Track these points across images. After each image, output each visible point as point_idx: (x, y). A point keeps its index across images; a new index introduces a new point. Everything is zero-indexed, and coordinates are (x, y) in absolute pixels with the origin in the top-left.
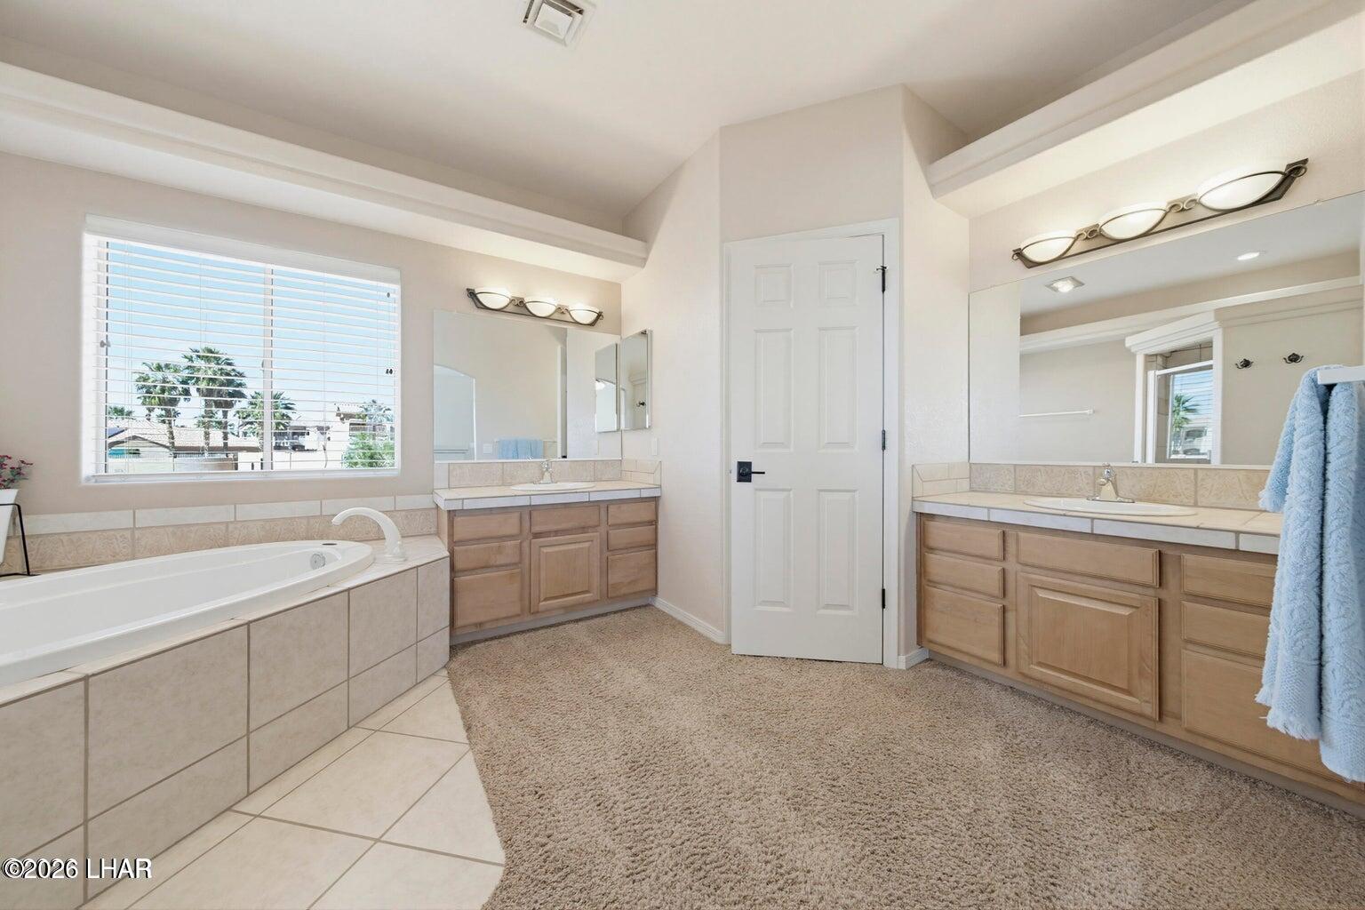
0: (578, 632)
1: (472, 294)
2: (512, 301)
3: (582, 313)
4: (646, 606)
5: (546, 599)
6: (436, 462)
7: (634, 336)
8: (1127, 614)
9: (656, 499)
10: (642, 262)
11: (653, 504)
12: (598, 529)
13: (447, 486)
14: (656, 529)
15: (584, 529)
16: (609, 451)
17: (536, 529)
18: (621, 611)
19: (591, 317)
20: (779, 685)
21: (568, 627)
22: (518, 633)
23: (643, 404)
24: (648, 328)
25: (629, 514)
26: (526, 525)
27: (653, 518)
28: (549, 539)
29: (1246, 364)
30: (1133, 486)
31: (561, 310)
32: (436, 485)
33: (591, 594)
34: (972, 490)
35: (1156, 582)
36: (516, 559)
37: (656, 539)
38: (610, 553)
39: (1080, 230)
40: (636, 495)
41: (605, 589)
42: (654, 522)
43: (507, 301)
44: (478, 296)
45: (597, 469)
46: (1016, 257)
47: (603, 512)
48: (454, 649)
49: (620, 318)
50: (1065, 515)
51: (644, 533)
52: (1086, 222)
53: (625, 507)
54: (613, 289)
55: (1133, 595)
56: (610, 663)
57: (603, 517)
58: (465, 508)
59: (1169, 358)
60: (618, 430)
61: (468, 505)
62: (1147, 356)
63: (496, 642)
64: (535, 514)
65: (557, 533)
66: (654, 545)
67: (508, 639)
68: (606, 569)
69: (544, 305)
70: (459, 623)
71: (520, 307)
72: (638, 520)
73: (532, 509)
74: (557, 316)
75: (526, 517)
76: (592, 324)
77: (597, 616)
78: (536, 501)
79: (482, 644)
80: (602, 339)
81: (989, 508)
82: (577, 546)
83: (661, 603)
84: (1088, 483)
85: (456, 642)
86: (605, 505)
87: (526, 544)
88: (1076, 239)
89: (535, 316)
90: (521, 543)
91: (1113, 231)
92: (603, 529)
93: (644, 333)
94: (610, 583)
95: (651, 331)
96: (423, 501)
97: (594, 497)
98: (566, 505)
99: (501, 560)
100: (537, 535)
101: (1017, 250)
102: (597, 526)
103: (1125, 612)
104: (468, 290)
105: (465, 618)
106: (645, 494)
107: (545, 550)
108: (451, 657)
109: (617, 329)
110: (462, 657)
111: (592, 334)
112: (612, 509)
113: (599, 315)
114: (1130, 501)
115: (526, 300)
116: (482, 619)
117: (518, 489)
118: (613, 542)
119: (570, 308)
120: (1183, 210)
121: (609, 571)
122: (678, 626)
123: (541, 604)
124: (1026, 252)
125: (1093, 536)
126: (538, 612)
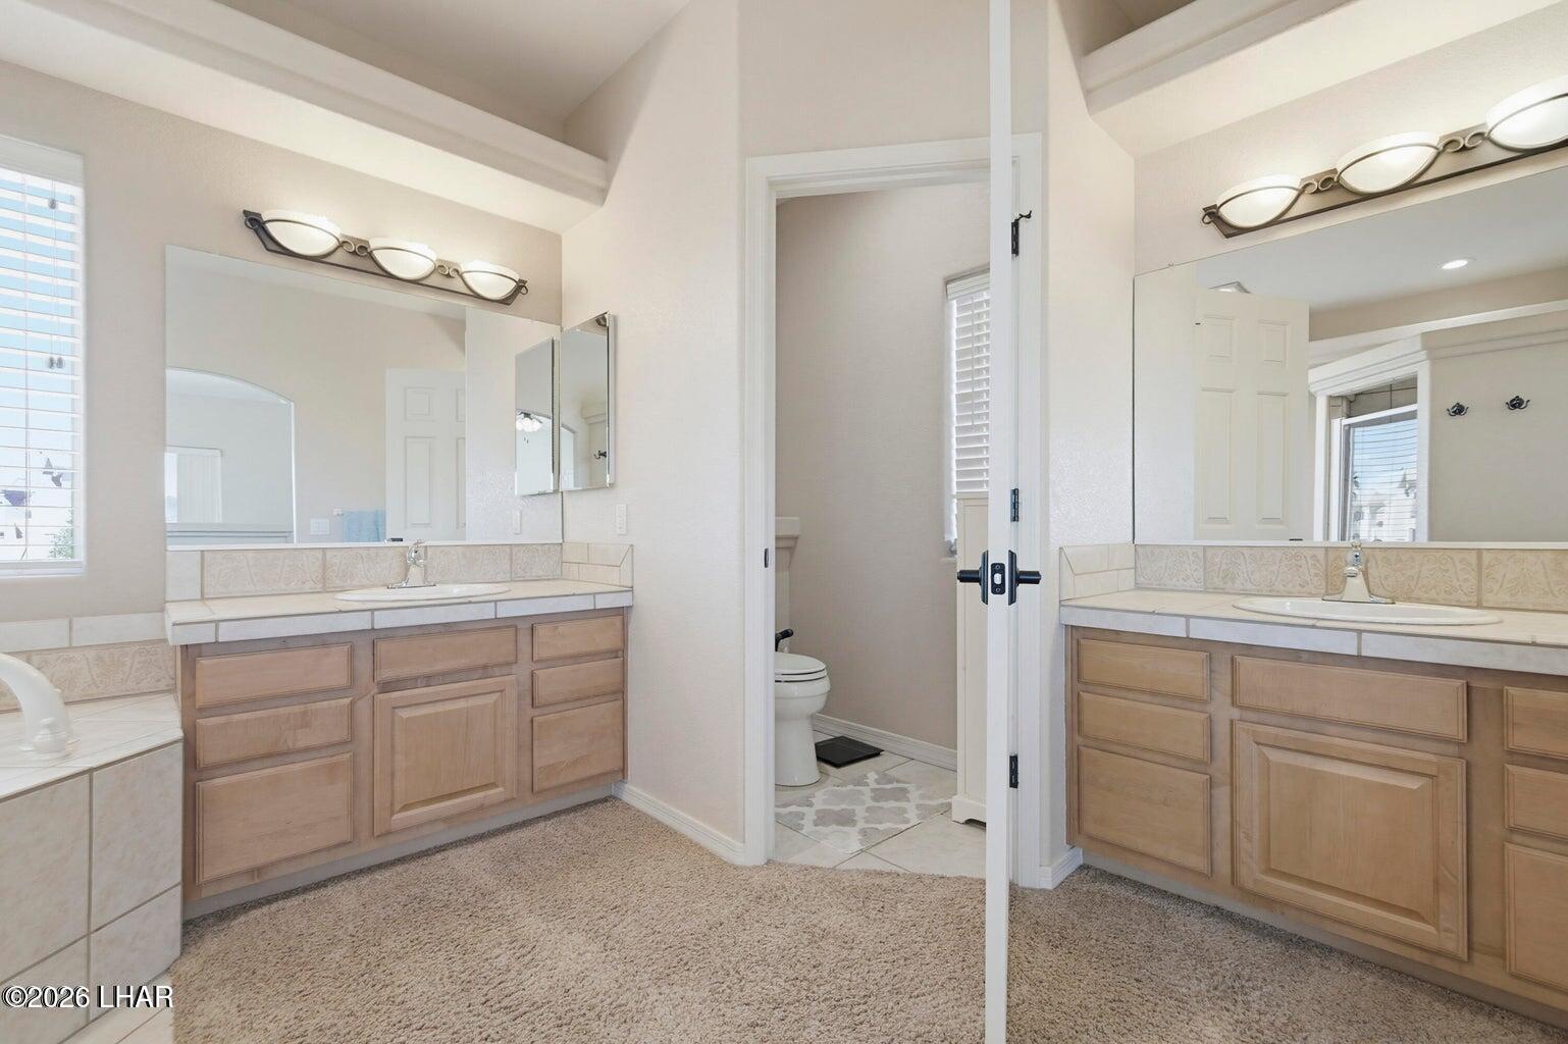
0: (470, 863)
1: (255, 223)
2: (341, 245)
3: (487, 275)
4: (605, 800)
5: (406, 807)
6: (170, 548)
7: (584, 326)
8: (1416, 787)
9: (622, 613)
10: (602, 194)
11: (618, 621)
12: (514, 669)
13: (199, 597)
14: (624, 664)
15: (485, 670)
16: (540, 526)
17: (386, 674)
18: (557, 814)
19: (504, 288)
20: (847, 943)
21: (451, 854)
22: (347, 876)
23: (604, 454)
24: (610, 308)
25: (571, 639)
26: (364, 665)
27: (619, 644)
28: (416, 691)
29: (1459, 410)
30: (1386, 578)
31: (444, 270)
32: (171, 594)
33: (500, 789)
34: (1138, 587)
35: (1462, 735)
36: (340, 734)
37: (624, 681)
38: (537, 712)
39: (1310, 178)
40: (586, 604)
41: (527, 777)
42: (619, 653)
43: (332, 244)
44: (269, 226)
45: (513, 558)
46: (1207, 219)
47: (524, 639)
48: (192, 928)
49: (559, 295)
50: (1313, 627)
51: (598, 673)
52: (1314, 165)
53: (563, 628)
54: (550, 242)
55: (1424, 756)
56: (531, 925)
57: (525, 648)
58: (220, 640)
59: (1352, 403)
60: (556, 491)
61: (227, 634)
62: (1331, 398)
63: (295, 901)
64: (382, 647)
65: (428, 680)
66: (620, 692)
67: (323, 891)
68: (529, 744)
69: (411, 257)
70: (208, 872)
71: (359, 257)
72: (591, 648)
73: (375, 637)
74: (436, 280)
75: (364, 653)
76: (506, 301)
77: (511, 828)
78: (383, 621)
79: (265, 909)
80: (526, 332)
81: (1188, 617)
82: (472, 702)
83: (634, 793)
84: (1316, 575)
85: (193, 914)
86: (524, 626)
87: (363, 706)
88: (1301, 192)
89: (390, 276)
90: (352, 704)
91: (1359, 180)
92: (522, 671)
93: (601, 321)
94: (537, 765)
95: (615, 319)
96: (138, 626)
97: (505, 611)
98: (449, 628)
99: (304, 739)
100: (387, 687)
101: (1210, 208)
102: (508, 664)
103: (1413, 784)
104: (245, 212)
105: (222, 864)
106: (603, 603)
107: (405, 714)
108: (184, 946)
109: (554, 315)
110: (212, 944)
111: (505, 318)
112: (542, 631)
113: (520, 286)
114: (1389, 601)
115: (373, 244)
116: (261, 859)
117: (354, 598)
118: (544, 691)
119: (462, 269)
120: (1464, 148)
121: (536, 743)
122: (662, 832)
123: (395, 817)
124: (1226, 213)
125: (1360, 661)
126: (389, 833)
